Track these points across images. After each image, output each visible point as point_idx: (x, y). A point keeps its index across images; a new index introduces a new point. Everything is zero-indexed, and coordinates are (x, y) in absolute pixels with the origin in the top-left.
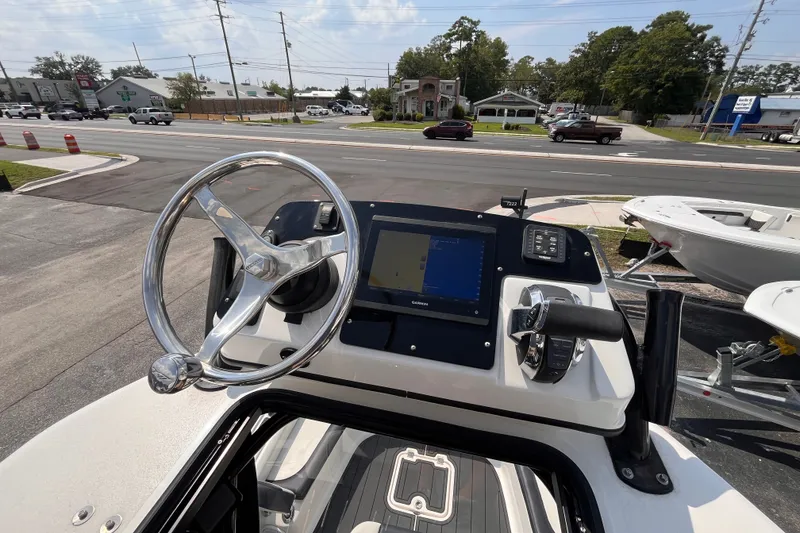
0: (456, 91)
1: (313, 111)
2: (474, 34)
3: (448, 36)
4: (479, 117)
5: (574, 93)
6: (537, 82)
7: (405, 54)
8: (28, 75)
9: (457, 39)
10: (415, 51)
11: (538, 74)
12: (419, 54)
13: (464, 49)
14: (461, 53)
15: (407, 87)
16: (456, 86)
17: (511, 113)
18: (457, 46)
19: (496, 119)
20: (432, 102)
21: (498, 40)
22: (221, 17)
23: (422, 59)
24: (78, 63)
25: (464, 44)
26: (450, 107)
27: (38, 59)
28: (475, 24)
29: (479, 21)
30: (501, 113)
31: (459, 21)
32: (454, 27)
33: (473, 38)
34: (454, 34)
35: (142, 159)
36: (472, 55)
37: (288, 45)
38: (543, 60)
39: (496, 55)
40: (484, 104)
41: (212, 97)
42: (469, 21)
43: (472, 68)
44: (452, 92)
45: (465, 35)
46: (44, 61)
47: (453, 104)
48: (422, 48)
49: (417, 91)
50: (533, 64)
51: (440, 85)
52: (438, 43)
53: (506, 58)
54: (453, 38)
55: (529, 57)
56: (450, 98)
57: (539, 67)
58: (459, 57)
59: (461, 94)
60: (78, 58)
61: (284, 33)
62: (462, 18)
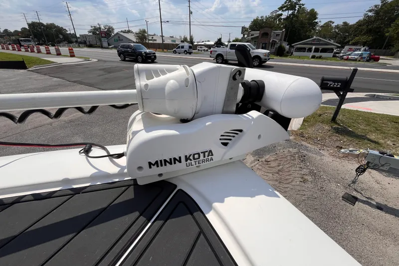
0: (281, 38)
1: (200, 49)
2: (297, 6)
3: (281, 8)
4: (294, 53)
5: (364, 38)
6: (334, 36)
7: (254, 20)
8: (87, 33)
9: (286, 10)
10: (260, 18)
11: (335, 31)
12: (263, 20)
13: (290, 15)
14: (288, 18)
15: (252, 35)
16: (282, 35)
17: (317, 50)
18: (285, 14)
19: (306, 54)
20: (266, 43)
21: (312, 10)
24: (106, 28)
25: (290, 12)
26: (277, 46)
27: (92, 27)
30: (310, 50)
32: (286, 3)
33: (297, 9)
34: (285, 7)
35: (99, 60)
36: (295, 19)
37: (191, 13)
38: (341, 23)
39: (309, 19)
40: (298, 45)
41: (155, 42)
43: (294, 26)
44: (279, 38)
45: (292, 7)
46: (93, 28)
47: (279, 45)
48: (265, 16)
49: (258, 37)
50: (333, 25)
51: (272, 33)
52: (275, 14)
53: (316, 21)
54: (284, 9)
55: (331, 22)
56: (277, 41)
57: (337, 27)
58: (286, 20)
59: (285, 40)
60: (106, 26)
61: (189, 6)
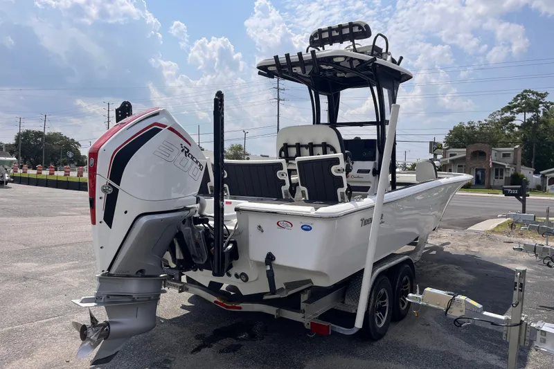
0: (515, 160)
2: (540, 105)
3: (509, 108)
4: (548, 188)
7: (455, 129)
9: (519, 112)
10: (466, 125)
12: (473, 128)
13: (530, 121)
14: (526, 125)
15: (451, 155)
16: (515, 154)
18: (520, 119)
20: (483, 171)
22: (279, 100)
23: (476, 133)
25: (529, 115)
26: (508, 174)
28: (543, 96)
29: (547, 93)
31: (522, 95)
32: (516, 99)
33: (540, 109)
34: (515, 107)
36: (542, 126)
42: (533, 93)
43: (542, 140)
44: (511, 159)
45: (532, 107)
47: (511, 173)
48: (476, 122)
49: (464, 157)
51: (494, 152)
52: (499, 117)
54: (515, 109)
56: (507, 165)
58: (524, 129)
62: (526, 91)
